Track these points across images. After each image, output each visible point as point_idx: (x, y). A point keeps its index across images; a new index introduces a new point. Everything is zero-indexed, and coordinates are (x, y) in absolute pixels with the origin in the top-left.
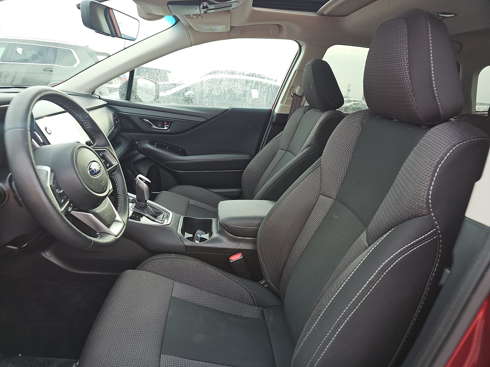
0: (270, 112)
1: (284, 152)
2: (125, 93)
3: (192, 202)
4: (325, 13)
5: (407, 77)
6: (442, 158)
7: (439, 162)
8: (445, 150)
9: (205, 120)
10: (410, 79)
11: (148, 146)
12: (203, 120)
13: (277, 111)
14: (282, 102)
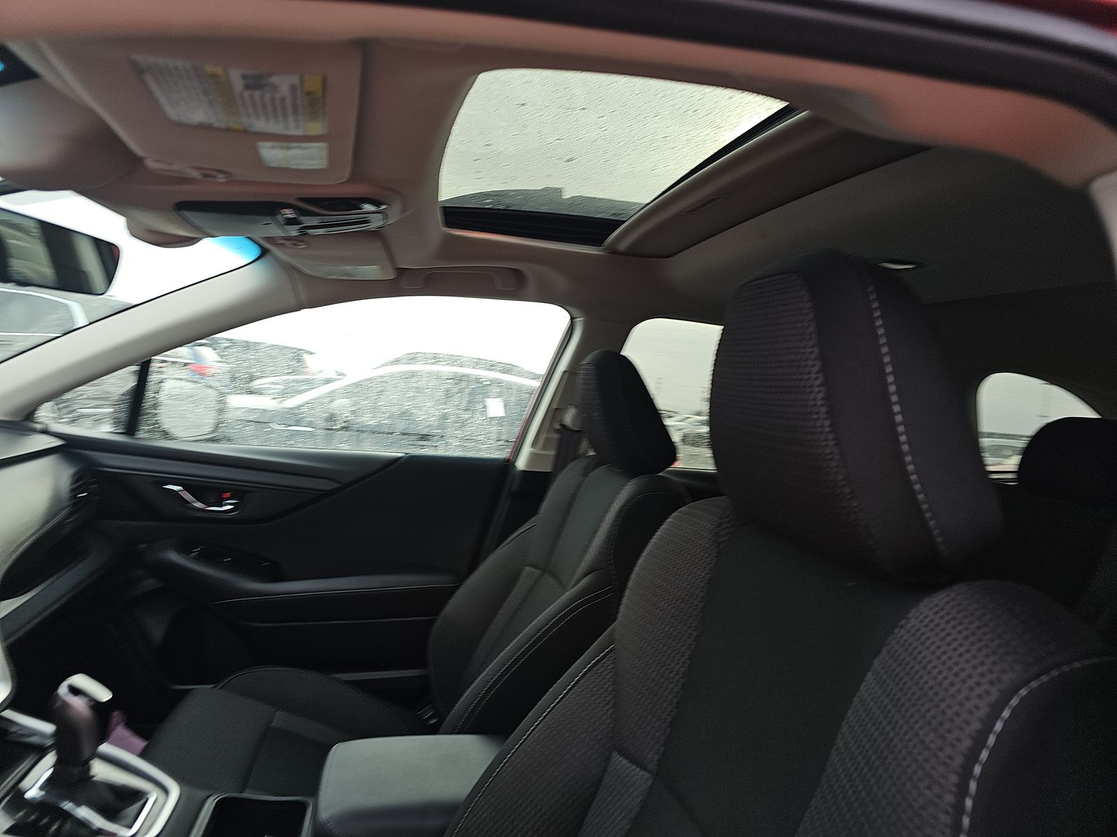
0: (508, 464)
1: (538, 572)
2: (123, 416)
3: (281, 719)
4: (622, 246)
5: (826, 440)
6: (980, 742)
7: (972, 757)
8: (983, 711)
9: (335, 485)
10: (836, 445)
11: (174, 557)
12: (330, 486)
13: (521, 464)
14: (534, 444)
